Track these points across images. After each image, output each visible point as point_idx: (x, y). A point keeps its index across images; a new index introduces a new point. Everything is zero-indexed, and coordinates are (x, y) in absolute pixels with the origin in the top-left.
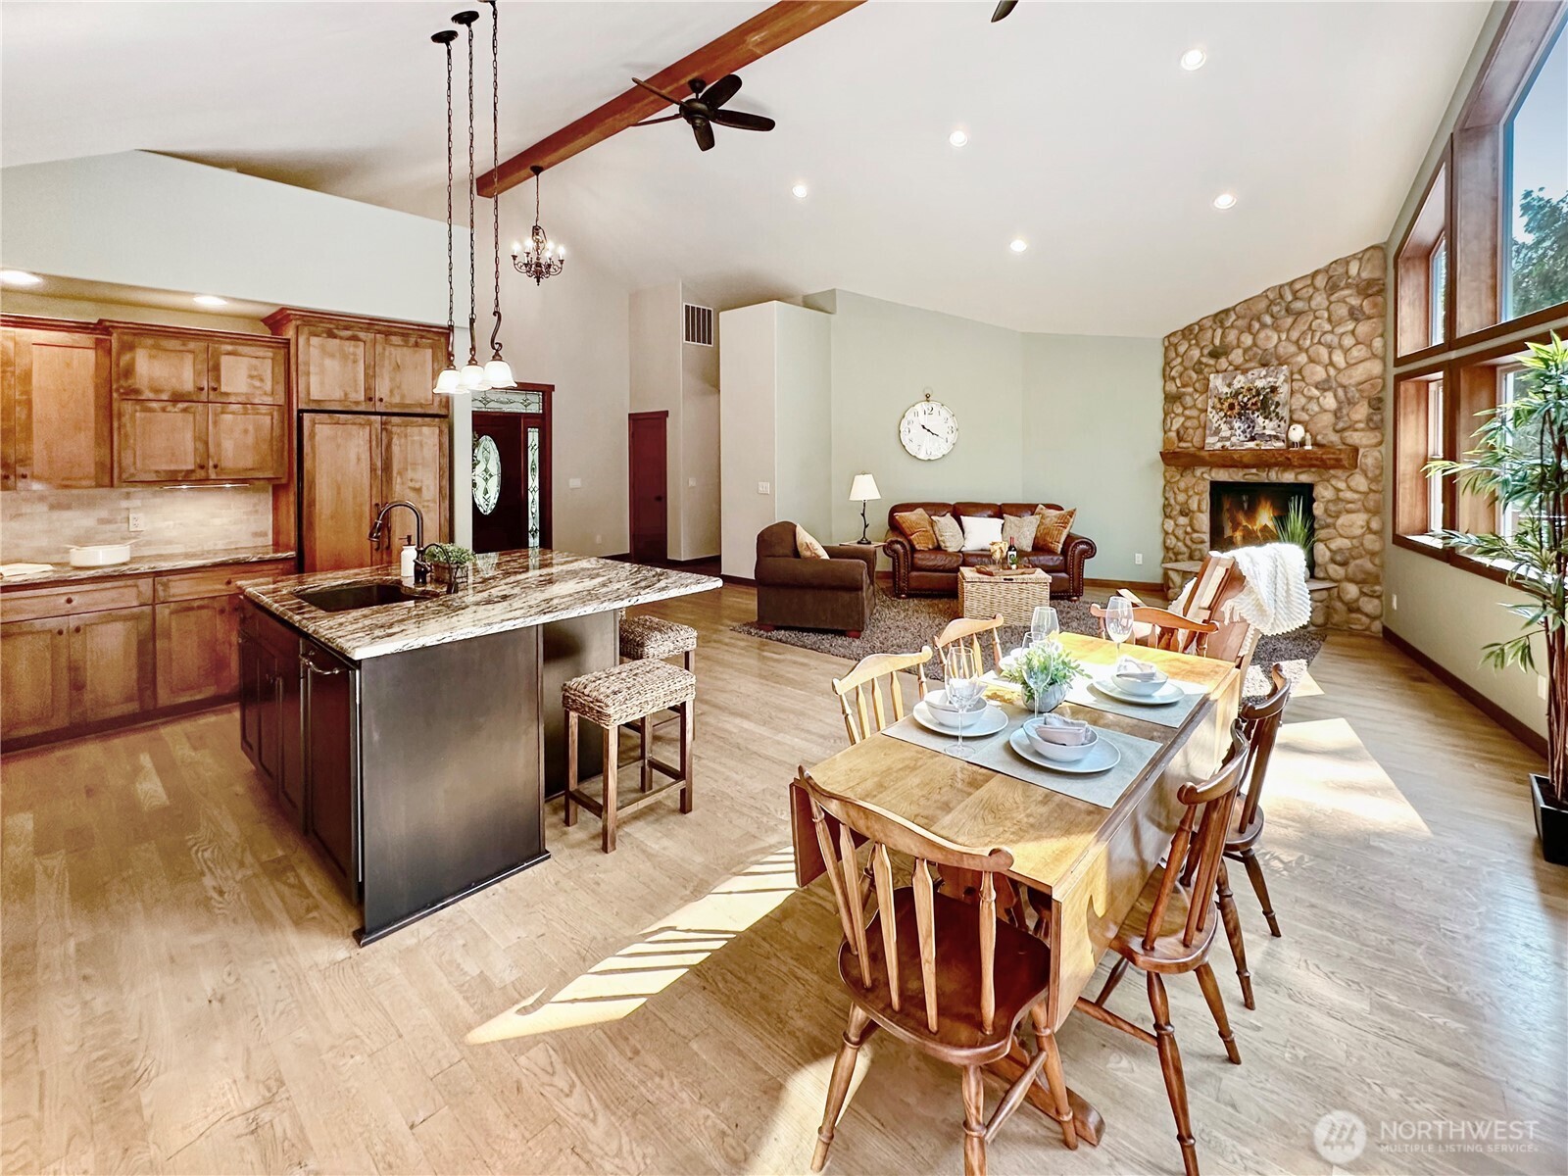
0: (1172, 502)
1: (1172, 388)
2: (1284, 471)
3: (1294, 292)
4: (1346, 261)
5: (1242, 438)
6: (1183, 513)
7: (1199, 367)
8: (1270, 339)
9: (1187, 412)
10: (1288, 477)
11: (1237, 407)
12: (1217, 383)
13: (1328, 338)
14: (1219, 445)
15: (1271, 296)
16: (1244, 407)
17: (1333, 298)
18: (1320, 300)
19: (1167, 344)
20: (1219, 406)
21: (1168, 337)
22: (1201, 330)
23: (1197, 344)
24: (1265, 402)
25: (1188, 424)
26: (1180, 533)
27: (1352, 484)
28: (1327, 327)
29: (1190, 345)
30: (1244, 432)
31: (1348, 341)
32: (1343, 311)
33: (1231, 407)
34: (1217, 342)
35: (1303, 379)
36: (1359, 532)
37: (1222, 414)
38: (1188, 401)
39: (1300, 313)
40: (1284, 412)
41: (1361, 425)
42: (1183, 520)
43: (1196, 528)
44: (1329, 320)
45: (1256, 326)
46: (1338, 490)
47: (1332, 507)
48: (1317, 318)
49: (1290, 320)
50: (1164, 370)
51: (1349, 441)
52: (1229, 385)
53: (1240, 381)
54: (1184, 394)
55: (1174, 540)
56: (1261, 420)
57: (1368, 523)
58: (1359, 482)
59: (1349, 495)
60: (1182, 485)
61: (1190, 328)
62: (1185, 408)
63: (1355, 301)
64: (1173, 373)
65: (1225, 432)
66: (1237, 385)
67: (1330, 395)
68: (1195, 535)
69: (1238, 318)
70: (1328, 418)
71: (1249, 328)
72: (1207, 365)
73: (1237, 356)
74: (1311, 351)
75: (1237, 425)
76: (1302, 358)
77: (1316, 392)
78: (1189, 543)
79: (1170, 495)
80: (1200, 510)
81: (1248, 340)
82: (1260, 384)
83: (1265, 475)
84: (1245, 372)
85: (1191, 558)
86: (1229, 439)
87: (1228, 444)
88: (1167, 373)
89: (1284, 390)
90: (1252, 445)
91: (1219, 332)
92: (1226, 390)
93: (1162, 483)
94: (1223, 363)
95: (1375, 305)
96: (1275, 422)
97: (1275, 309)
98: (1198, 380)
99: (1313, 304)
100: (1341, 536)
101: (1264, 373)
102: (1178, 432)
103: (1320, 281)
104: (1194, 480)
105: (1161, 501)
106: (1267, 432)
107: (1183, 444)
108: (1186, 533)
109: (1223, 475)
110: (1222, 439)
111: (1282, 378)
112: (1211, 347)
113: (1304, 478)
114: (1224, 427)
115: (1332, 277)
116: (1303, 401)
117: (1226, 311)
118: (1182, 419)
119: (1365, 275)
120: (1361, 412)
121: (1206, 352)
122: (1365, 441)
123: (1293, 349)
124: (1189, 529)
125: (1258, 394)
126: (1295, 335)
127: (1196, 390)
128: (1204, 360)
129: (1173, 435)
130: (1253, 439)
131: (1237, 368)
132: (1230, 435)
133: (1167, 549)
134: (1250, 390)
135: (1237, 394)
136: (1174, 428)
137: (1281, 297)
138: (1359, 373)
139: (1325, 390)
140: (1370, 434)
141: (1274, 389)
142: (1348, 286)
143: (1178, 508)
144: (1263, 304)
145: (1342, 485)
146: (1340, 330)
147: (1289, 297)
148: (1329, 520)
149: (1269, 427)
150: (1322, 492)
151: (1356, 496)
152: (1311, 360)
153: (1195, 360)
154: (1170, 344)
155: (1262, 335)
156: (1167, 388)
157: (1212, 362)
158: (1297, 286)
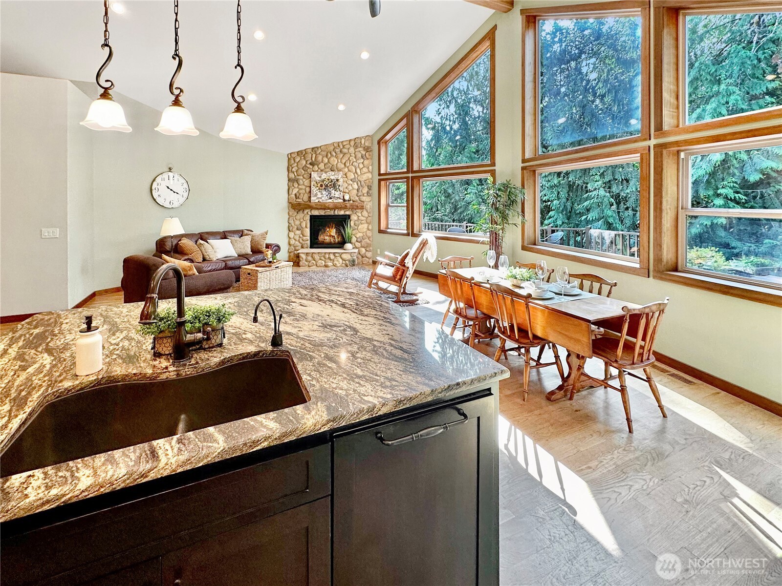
0: (293, 224)
1: (292, 176)
2: (341, 210)
3: (344, 146)
4: (361, 138)
5: (326, 198)
6: (297, 229)
7: (305, 168)
8: (334, 161)
9: (300, 187)
10: (342, 213)
11: (324, 186)
12: (314, 175)
13: (355, 164)
14: (317, 201)
15: (335, 145)
16: (327, 186)
17: (357, 150)
18: (352, 150)
19: (289, 157)
20: (316, 185)
21: (291, 154)
22: (306, 153)
23: (304, 159)
24: (334, 185)
25: (301, 191)
26: (297, 238)
27: (363, 214)
28: (355, 160)
29: (301, 159)
30: (327, 196)
31: (361, 166)
32: (360, 155)
33: (321, 186)
34: (313, 159)
35: (347, 177)
36: (365, 230)
37: (318, 188)
38: (301, 182)
39: (345, 154)
40: (341, 189)
41: (366, 195)
42: (298, 232)
43: (305, 235)
44: (355, 157)
45: (329, 155)
46: (358, 216)
47: (357, 223)
48: (351, 156)
49: (342, 155)
50: (288, 167)
51: (362, 200)
52: (320, 177)
53: (324, 176)
54: (298, 179)
55: (294, 241)
56: (333, 191)
57: (368, 227)
58: (365, 213)
59: (363, 218)
60: (298, 217)
61: (301, 151)
62: (299, 185)
63: (364, 153)
64: (293, 170)
65: (319, 195)
66: (323, 177)
67: (355, 183)
68: (304, 238)
69: (322, 151)
70: (355, 191)
71: (327, 156)
72: (308, 168)
73: (322, 166)
74: (350, 167)
75: (324, 192)
76: (346, 170)
77: (351, 182)
78: (301, 241)
79: (292, 222)
80: (306, 227)
81: (326, 160)
82: (332, 178)
83: (333, 212)
84: (326, 173)
85: (302, 247)
86: (321, 198)
87: (321, 200)
88: (290, 169)
89: (341, 180)
90: (330, 201)
91: (314, 155)
92: (319, 179)
93: (288, 217)
94: (316, 168)
95: (370, 155)
96: (339, 192)
97: (337, 150)
98: (304, 174)
99: (350, 151)
100: (359, 232)
101: (333, 174)
102: (296, 195)
103: (352, 143)
104: (303, 215)
105: (287, 224)
106: (336, 196)
107: (297, 200)
108: (300, 237)
109: (316, 213)
110: (318, 198)
111: (340, 176)
112: (311, 161)
113: (347, 213)
114: (319, 193)
115: (356, 143)
116: (347, 185)
117: (317, 148)
118: (297, 190)
119: (366, 144)
120: (365, 190)
121: (308, 162)
122: (367, 200)
123: (343, 166)
124: (301, 236)
125: (332, 182)
126: (344, 161)
127: (304, 178)
128: (308, 166)
129: (293, 196)
130: (331, 198)
131: (322, 171)
132: (320, 197)
133: (290, 244)
134: (328, 179)
135: (323, 181)
136: (294, 193)
137: (339, 146)
138: (365, 177)
139: (354, 182)
140: (368, 197)
141: (337, 180)
142: (361, 147)
143: (296, 227)
144: (332, 148)
145: (360, 215)
146: (358, 162)
147: (341, 147)
148: (356, 227)
149: (337, 194)
150: (354, 218)
151: (364, 218)
152: (349, 171)
153: (304, 165)
154: (290, 157)
155: (332, 159)
156: (290, 176)
157: (311, 167)
158: (345, 144)
